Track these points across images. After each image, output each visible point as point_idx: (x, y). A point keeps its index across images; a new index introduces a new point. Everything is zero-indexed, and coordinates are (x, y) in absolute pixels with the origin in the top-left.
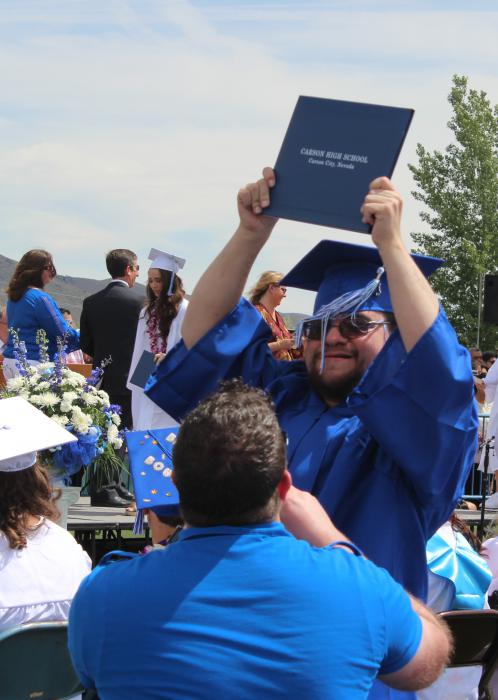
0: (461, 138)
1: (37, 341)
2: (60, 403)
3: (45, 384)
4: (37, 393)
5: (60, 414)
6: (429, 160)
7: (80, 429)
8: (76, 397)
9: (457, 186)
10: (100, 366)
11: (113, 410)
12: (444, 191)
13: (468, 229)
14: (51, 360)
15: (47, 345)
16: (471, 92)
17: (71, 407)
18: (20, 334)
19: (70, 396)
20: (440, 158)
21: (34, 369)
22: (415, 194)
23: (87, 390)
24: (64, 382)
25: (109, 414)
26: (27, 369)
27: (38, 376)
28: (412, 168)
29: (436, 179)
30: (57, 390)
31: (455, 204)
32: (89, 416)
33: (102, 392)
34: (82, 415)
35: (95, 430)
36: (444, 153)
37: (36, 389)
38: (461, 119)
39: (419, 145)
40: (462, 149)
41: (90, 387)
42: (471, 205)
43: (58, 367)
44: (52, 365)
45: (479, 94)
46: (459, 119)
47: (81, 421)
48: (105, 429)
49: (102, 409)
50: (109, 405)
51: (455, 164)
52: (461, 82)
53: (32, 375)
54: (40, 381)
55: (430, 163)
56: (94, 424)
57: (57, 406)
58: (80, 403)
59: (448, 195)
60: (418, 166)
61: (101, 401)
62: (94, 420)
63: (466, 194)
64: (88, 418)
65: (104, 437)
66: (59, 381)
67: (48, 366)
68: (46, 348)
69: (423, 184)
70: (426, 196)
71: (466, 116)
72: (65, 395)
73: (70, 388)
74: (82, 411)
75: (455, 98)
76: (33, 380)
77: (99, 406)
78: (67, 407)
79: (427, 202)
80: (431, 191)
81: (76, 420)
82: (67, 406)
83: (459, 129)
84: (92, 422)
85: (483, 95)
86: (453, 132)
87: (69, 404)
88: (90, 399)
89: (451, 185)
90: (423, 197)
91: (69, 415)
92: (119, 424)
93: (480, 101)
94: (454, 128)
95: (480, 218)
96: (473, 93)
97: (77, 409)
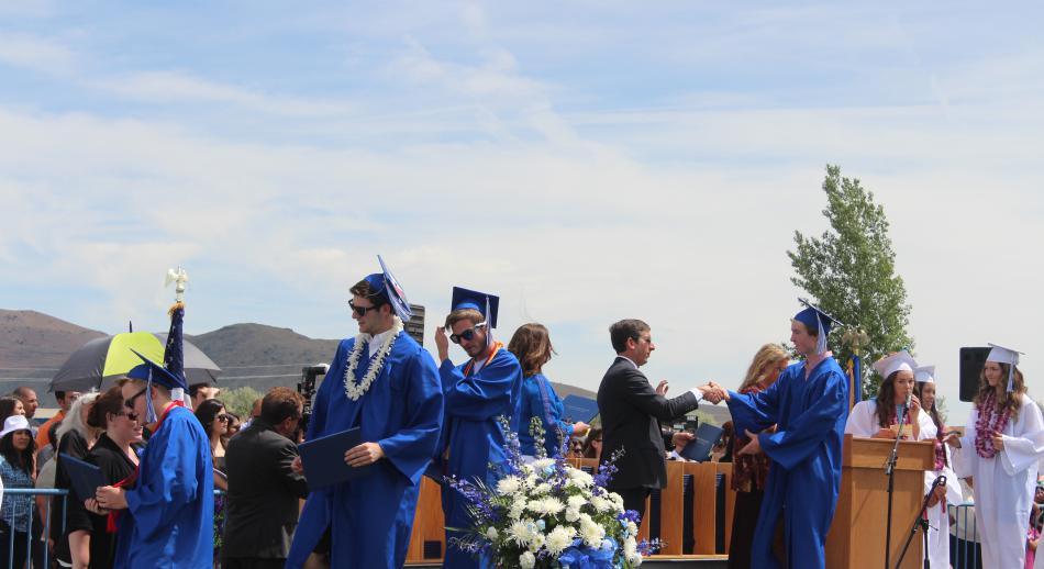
0: (837, 225)
1: (532, 433)
2: (564, 511)
3: (545, 487)
4: (535, 498)
5: (566, 524)
6: (808, 246)
7: (591, 543)
8: (584, 502)
9: (834, 271)
10: (610, 460)
11: (629, 517)
12: (823, 276)
13: (846, 313)
14: (550, 455)
15: (543, 436)
16: (844, 180)
17: (578, 515)
18: (510, 424)
19: (577, 501)
20: (817, 244)
21: (530, 467)
22: (794, 280)
23: (597, 493)
24: (568, 483)
25: (625, 522)
26: (521, 468)
27: (535, 476)
28: (791, 255)
29: (814, 266)
30: (559, 493)
31: (833, 289)
32: (600, 525)
33: (614, 495)
34: (593, 524)
35: (609, 544)
36: (821, 241)
37: (533, 493)
38: (836, 206)
39: (797, 232)
40: (838, 236)
41: (600, 488)
42: (849, 290)
43: (558, 464)
44: (552, 461)
45: (852, 182)
46: (833, 207)
47: (592, 532)
48: (621, 543)
49: (616, 516)
50: (623, 512)
51: (831, 252)
52: (833, 171)
53: (528, 475)
54: (538, 482)
55: (808, 250)
56: (607, 536)
57: (562, 514)
58: (588, 509)
59: (827, 281)
60: (797, 254)
61: (615, 506)
62: (607, 530)
63: (844, 279)
64: (599, 529)
65: (620, 553)
66: (563, 482)
67: (548, 464)
68: (543, 441)
69: (801, 270)
70: (805, 281)
71: (841, 205)
72: (571, 500)
73: (576, 491)
74: (593, 519)
75: (829, 187)
76: (530, 482)
77: (611, 512)
78: (573, 515)
79: (806, 288)
80: (810, 278)
81: (585, 532)
82: (574, 513)
83: (834, 217)
84: (604, 532)
85: (856, 182)
86: (828, 219)
87: (576, 511)
88: (601, 504)
89: (829, 271)
90: (802, 283)
91: (577, 525)
92: (635, 534)
93: (854, 190)
94: (829, 216)
95: (857, 302)
96: (846, 181)
97: (586, 518)
